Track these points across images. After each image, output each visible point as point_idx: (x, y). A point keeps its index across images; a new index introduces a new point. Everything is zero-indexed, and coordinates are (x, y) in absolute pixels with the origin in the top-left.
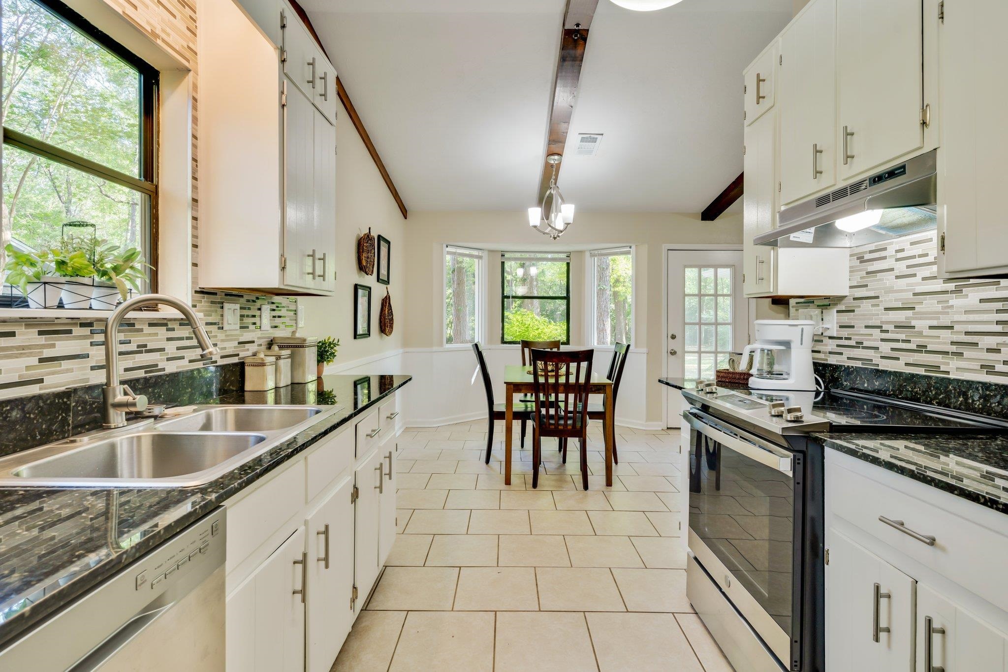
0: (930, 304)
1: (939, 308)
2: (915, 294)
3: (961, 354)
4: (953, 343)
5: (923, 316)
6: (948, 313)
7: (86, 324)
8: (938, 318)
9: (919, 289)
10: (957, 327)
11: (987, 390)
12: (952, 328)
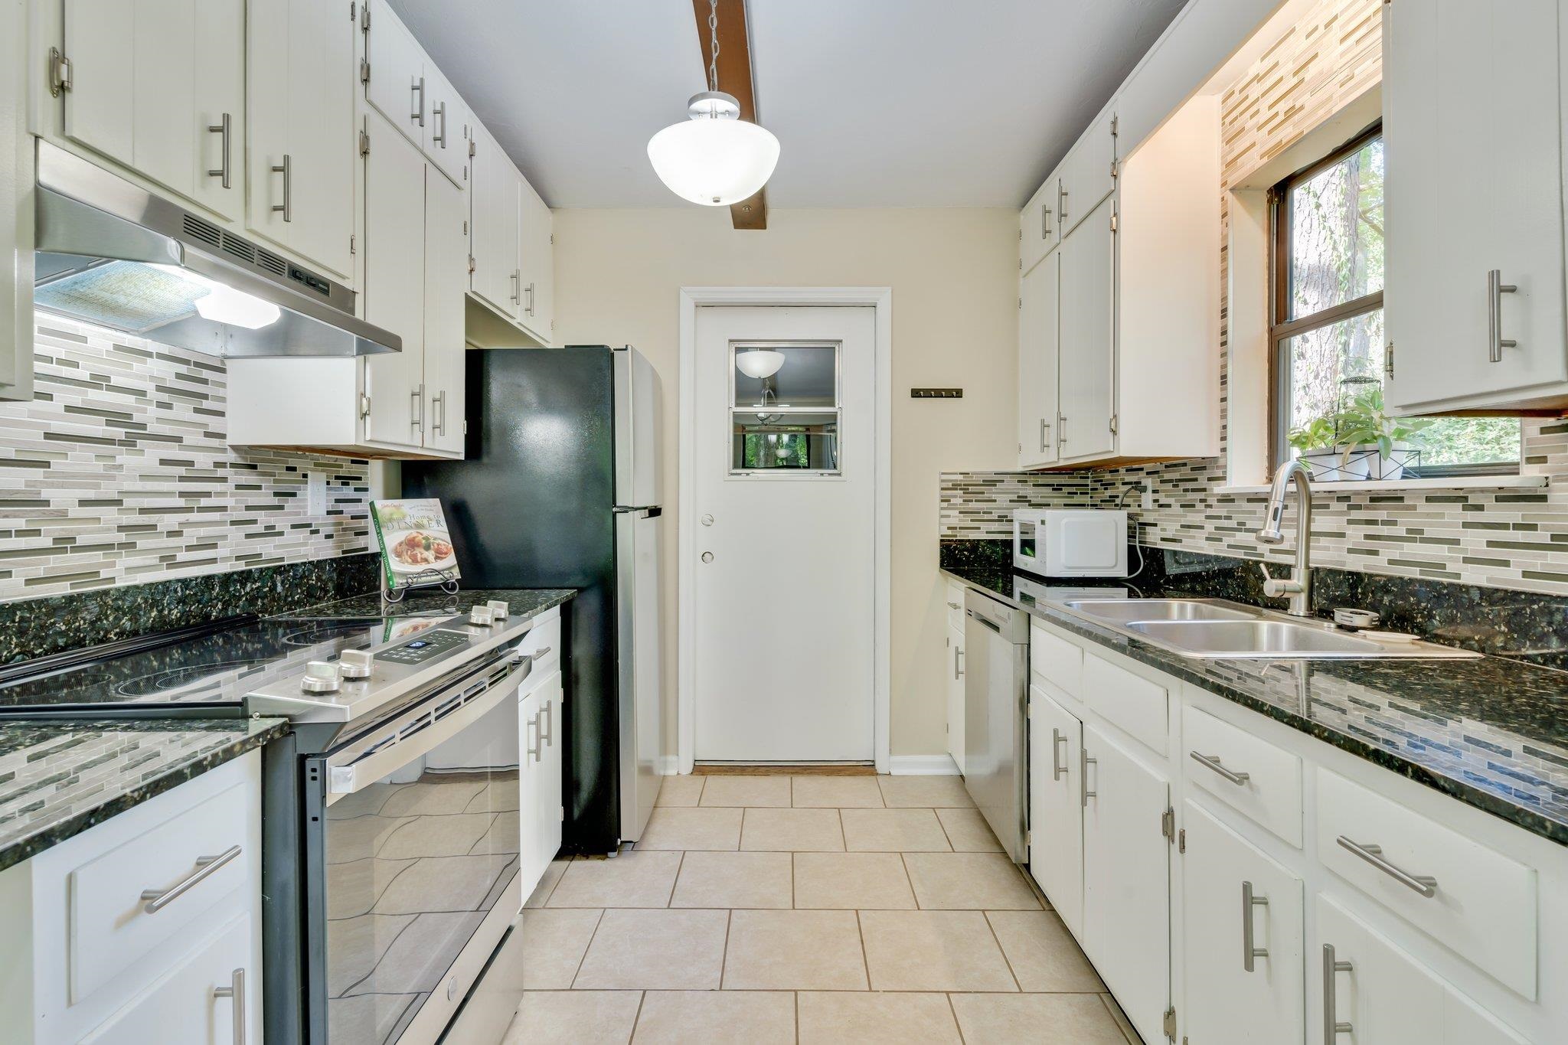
0: (80, 459)
1: (99, 467)
2: (48, 436)
3: (133, 545)
4: (121, 528)
5: (67, 480)
6: (113, 478)
7: (1344, 498)
8: (97, 486)
9: (57, 427)
10: (128, 502)
11: (186, 589)
12: (118, 502)
